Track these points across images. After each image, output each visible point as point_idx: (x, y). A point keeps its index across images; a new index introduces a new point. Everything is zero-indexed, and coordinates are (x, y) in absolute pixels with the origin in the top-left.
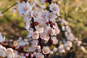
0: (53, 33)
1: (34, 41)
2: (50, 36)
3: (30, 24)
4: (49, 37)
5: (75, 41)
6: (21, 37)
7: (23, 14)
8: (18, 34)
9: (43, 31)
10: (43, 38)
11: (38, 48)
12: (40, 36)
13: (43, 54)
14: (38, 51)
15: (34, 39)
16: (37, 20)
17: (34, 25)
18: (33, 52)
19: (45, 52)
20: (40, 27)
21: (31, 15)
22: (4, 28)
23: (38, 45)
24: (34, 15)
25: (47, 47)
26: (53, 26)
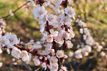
0: (67, 37)
1: (48, 44)
2: (64, 39)
3: (45, 27)
4: (64, 41)
5: (95, 45)
6: (33, 39)
7: (38, 18)
8: (28, 35)
9: (57, 35)
10: (57, 41)
11: (51, 51)
12: (55, 39)
13: (57, 58)
14: (52, 54)
15: (48, 43)
16: (52, 23)
17: (48, 28)
18: (47, 55)
19: (59, 56)
20: (54, 31)
21: (45, 19)
22: (12, 27)
23: (52, 49)
24: (48, 19)
25: (61, 51)
26: (68, 29)
